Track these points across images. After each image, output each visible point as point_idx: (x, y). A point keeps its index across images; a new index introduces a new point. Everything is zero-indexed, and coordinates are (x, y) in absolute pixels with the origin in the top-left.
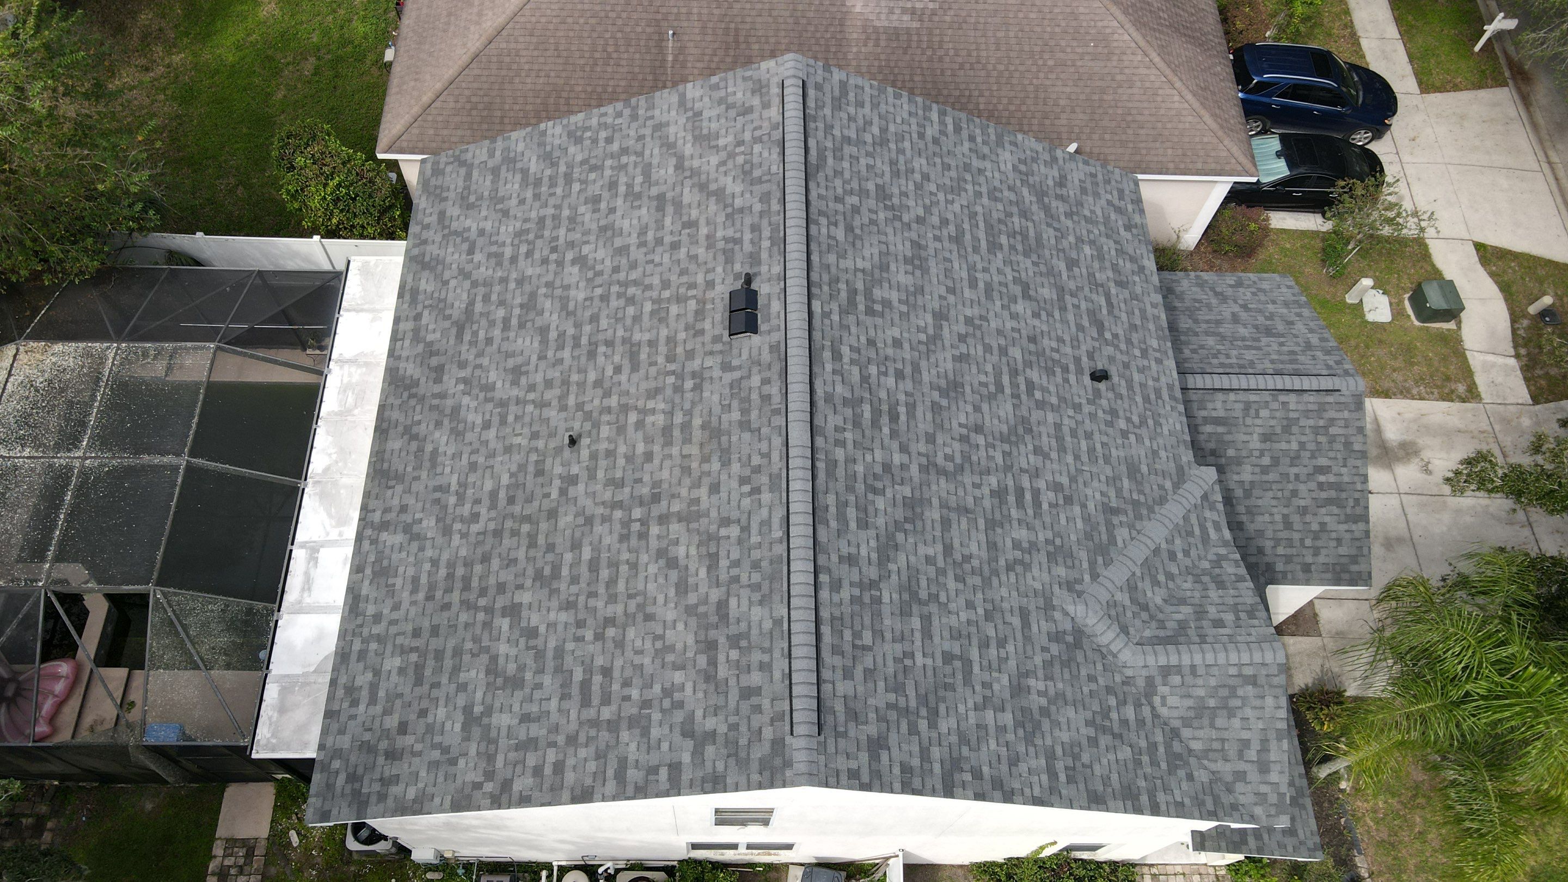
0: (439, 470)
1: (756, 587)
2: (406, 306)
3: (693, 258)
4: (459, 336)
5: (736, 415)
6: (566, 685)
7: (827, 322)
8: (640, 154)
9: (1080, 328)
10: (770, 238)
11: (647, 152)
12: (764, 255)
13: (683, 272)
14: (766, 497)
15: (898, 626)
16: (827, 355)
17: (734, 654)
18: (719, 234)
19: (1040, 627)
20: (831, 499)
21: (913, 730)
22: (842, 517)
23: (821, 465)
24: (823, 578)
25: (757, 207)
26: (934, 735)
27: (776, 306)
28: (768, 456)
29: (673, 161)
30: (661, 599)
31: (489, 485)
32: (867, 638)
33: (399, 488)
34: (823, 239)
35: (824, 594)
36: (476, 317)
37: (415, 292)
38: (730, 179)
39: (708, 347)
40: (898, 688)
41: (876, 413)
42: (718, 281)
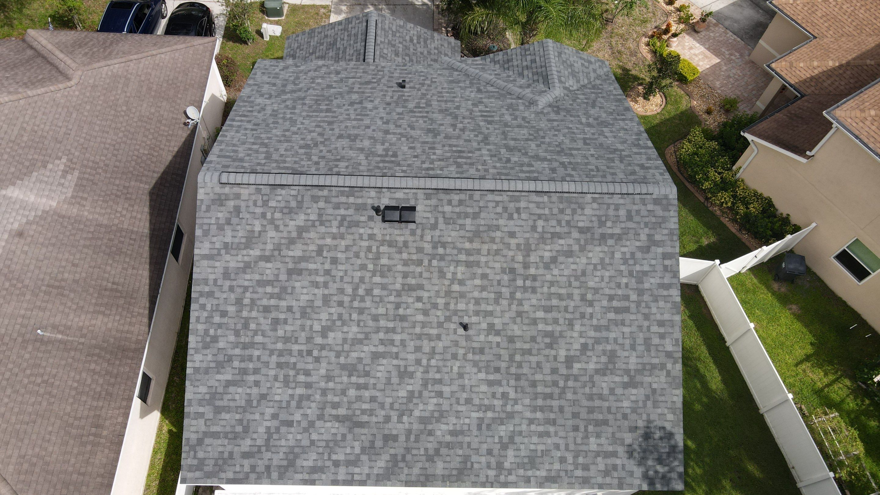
0: (466, 428)
1: (574, 211)
2: (324, 476)
3: (347, 248)
4: (361, 425)
5: (468, 221)
6: (616, 323)
7: (409, 171)
8: (246, 289)
9: (373, 88)
10: (348, 197)
11: (246, 283)
12: (360, 201)
13: (357, 255)
14: (523, 204)
15: (579, 158)
16: (431, 172)
17: (609, 224)
18: (334, 230)
19: (554, 116)
20: (522, 175)
21: (629, 156)
22: (530, 172)
25: (321, 204)
26: (627, 150)
27: (400, 195)
28: (497, 203)
29: (262, 264)
30: (573, 267)
31: (484, 388)
32: (591, 167)
33: (474, 458)
34: (349, 170)
36: (350, 412)
37: (314, 470)
38: (292, 223)
39: (418, 238)
40: (611, 159)
42: (370, 231)
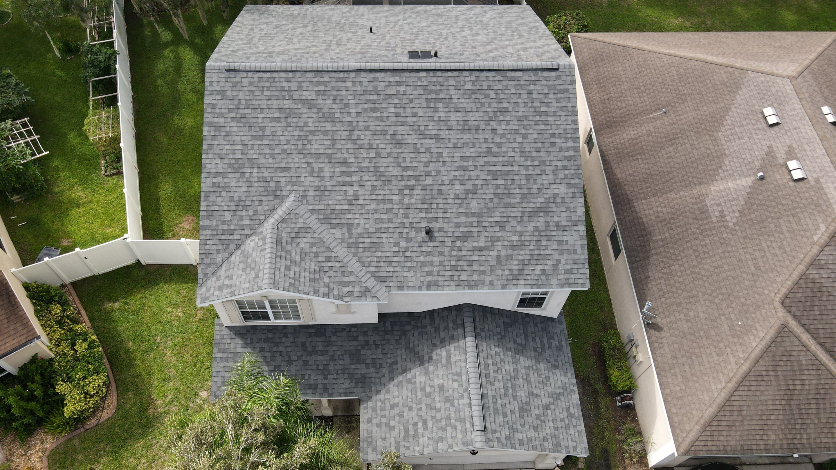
5: (370, 56)
6: (271, 34)
7: (416, 79)
9: (458, 225)
15: (274, 107)
16: (398, 79)
17: (265, 56)
19: (283, 178)
20: (326, 79)
21: (230, 111)
22: (319, 84)
23: (341, 75)
24: (290, 75)
25: (479, 58)
26: (229, 120)
30: (295, 46)
32: (267, 93)
34: (462, 79)
35: (283, 75)
40: (247, 106)
41: (374, 102)
